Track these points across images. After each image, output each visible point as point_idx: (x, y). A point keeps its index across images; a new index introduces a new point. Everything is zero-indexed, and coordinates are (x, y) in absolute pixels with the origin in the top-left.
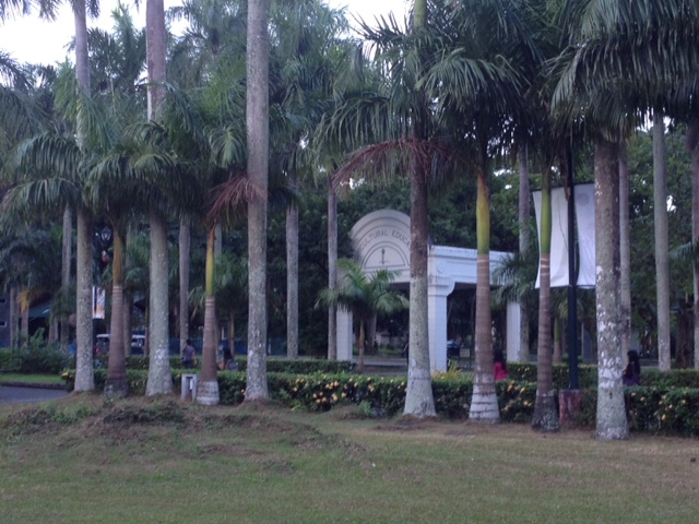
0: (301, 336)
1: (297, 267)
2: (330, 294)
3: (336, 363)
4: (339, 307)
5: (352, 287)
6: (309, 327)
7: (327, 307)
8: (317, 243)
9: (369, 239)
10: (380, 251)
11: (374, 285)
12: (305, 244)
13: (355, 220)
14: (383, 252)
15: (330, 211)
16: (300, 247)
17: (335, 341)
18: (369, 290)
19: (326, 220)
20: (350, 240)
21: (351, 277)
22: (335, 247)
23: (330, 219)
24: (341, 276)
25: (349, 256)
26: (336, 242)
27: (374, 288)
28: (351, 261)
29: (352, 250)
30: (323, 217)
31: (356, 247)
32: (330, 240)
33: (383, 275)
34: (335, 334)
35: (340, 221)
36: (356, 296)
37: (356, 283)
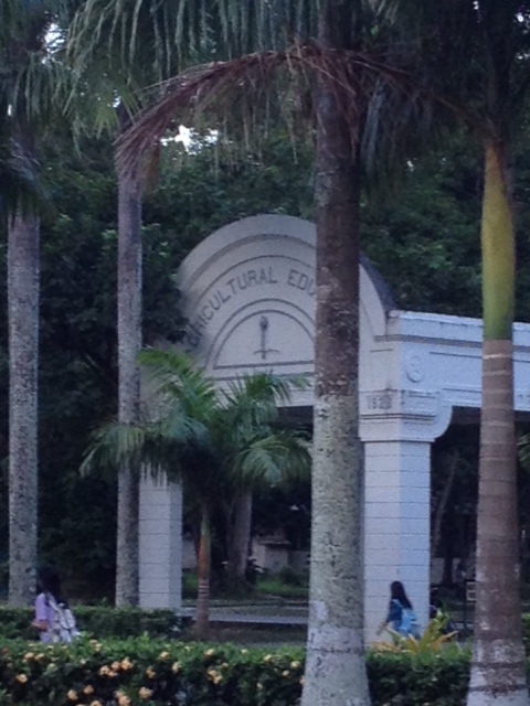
0: (45, 547)
1: (34, 364)
2: (124, 435)
3: (137, 617)
4: (146, 469)
5: (181, 418)
6: (67, 522)
7: (114, 471)
8: (89, 303)
9: (226, 291)
10: (254, 323)
11: (238, 414)
12: (57, 303)
13: (191, 244)
14: (264, 326)
15: (124, 218)
16: (45, 312)
17: (134, 558)
18: (224, 425)
19: (114, 241)
20: (178, 294)
21: (176, 391)
22: (136, 311)
23: (123, 241)
24: (149, 388)
25: (175, 338)
26: (138, 298)
27: (238, 420)
28: (178, 350)
29: (182, 321)
30: (107, 234)
31: (192, 313)
32: (123, 295)
33: (261, 386)
34: (133, 540)
35: (151, 242)
36: (192, 442)
37: (189, 409)
